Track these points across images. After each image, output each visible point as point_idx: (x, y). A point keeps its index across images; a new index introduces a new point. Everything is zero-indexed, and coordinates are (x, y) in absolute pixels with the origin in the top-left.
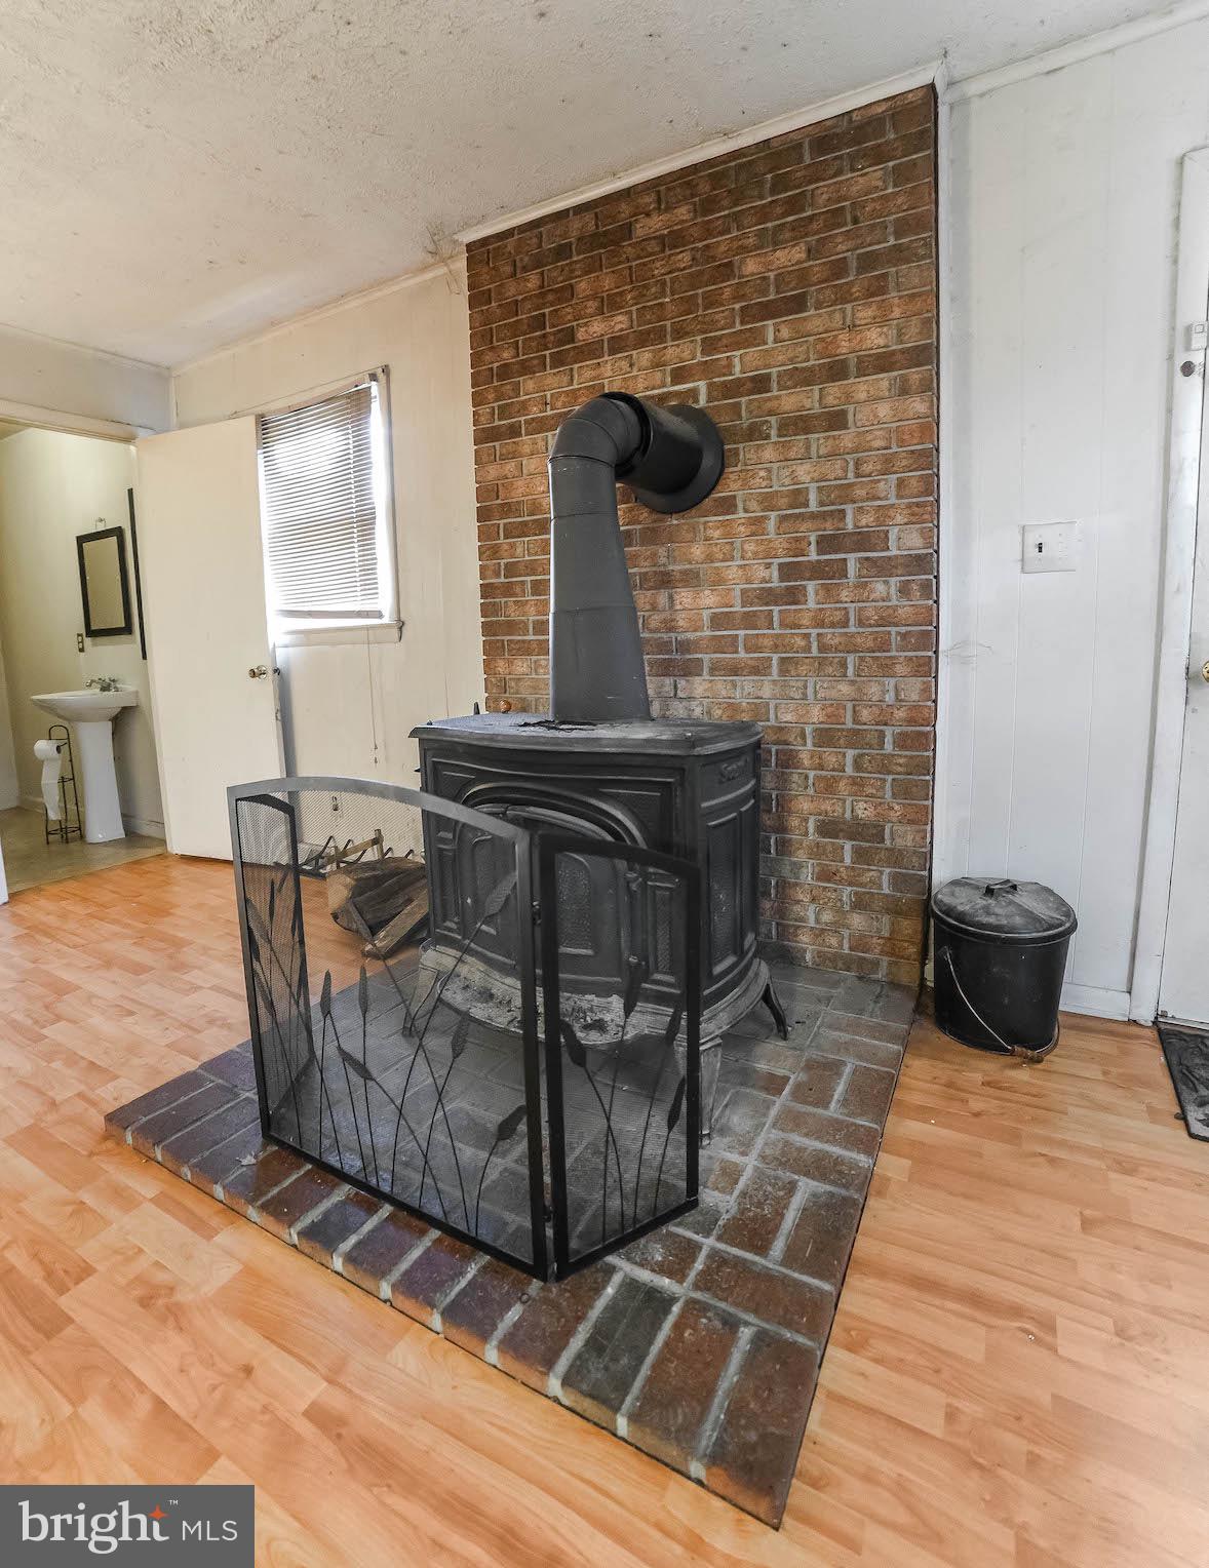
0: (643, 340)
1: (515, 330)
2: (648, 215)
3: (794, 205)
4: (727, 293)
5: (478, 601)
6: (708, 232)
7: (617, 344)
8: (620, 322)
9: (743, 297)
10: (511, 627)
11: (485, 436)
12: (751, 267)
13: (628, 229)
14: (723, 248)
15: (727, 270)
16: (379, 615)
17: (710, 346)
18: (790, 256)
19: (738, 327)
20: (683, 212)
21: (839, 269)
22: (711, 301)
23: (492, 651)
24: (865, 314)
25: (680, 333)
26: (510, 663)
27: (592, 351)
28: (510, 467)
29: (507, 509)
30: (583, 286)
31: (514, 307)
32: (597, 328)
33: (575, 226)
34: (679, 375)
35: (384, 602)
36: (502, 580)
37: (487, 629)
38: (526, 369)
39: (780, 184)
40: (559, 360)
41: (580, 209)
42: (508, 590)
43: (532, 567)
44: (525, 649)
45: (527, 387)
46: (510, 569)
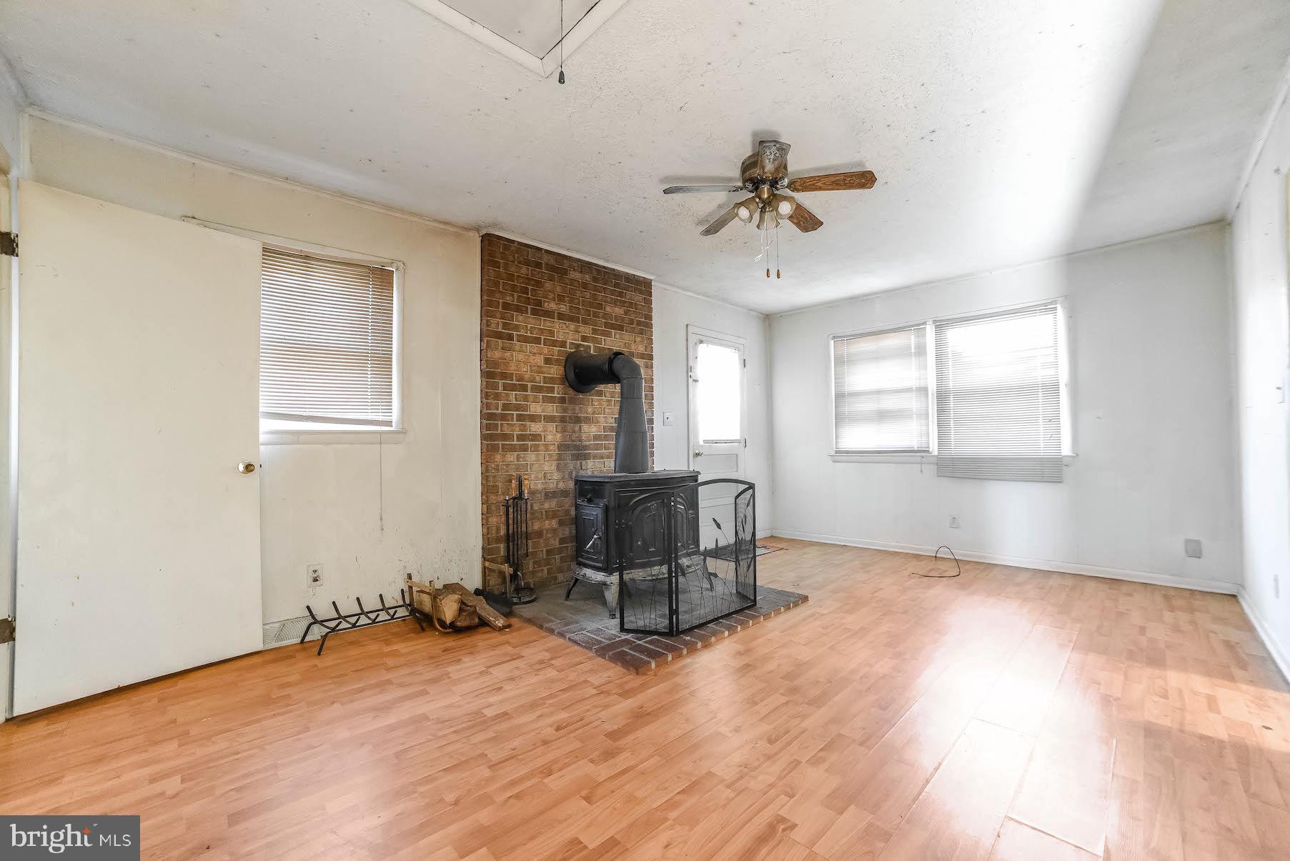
0: (572, 319)
1: (514, 288)
2: (574, 270)
3: (620, 294)
4: (601, 315)
5: (478, 422)
6: (595, 288)
7: (561, 316)
8: (564, 308)
9: (605, 319)
10: (503, 437)
11: (487, 335)
12: (608, 309)
13: (565, 272)
14: (600, 298)
15: (600, 306)
16: (389, 423)
17: (595, 331)
18: (619, 311)
19: (603, 328)
20: (587, 277)
21: (631, 322)
22: (596, 315)
24: (638, 339)
25: (585, 322)
26: (504, 456)
27: (549, 314)
28: (508, 354)
29: (504, 376)
30: (548, 285)
31: (511, 277)
32: (552, 306)
33: (546, 259)
34: (584, 338)
35: (395, 416)
36: (500, 411)
37: (484, 437)
38: (518, 309)
39: (617, 285)
40: (535, 312)
41: (547, 251)
42: (504, 418)
43: (517, 408)
44: (513, 449)
45: (519, 319)
46: (506, 407)
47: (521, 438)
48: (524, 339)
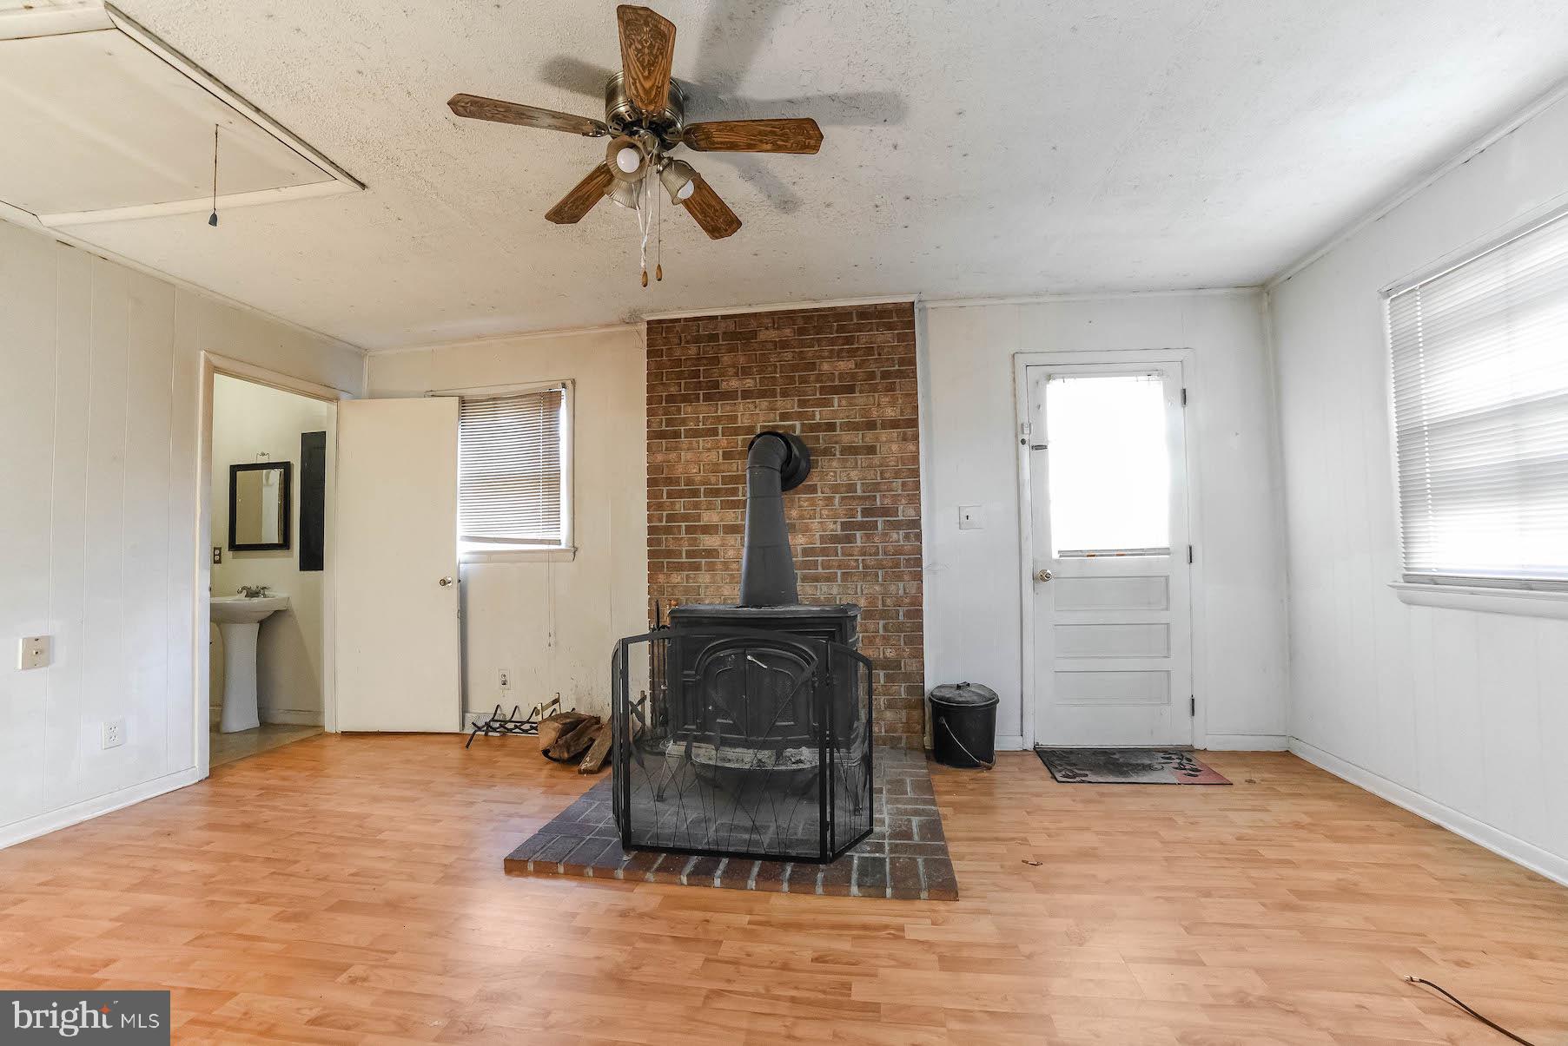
0: (762, 394)
1: (680, 375)
2: (767, 329)
3: (849, 341)
4: (812, 378)
5: (645, 536)
6: (802, 344)
7: (747, 394)
8: (749, 383)
9: (821, 381)
10: (670, 553)
11: (654, 435)
12: (826, 367)
13: (754, 334)
14: (810, 354)
15: (812, 366)
16: (558, 542)
17: (802, 403)
18: (846, 365)
19: (818, 396)
20: (788, 331)
21: (872, 376)
22: (803, 380)
23: (654, 569)
24: (885, 400)
25: (785, 394)
26: (668, 576)
27: (730, 395)
28: (673, 456)
29: (669, 481)
30: (726, 359)
31: (678, 362)
32: (734, 384)
33: (722, 326)
34: (784, 417)
35: (563, 534)
36: (664, 523)
37: (651, 554)
38: (686, 399)
39: (841, 329)
40: (708, 398)
41: (724, 317)
42: (668, 530)
43: (685, 518)
44: (680, 567)
45: (687, 410)
46: (670, 518)
47: (690, 554)
48: (695, 434)
